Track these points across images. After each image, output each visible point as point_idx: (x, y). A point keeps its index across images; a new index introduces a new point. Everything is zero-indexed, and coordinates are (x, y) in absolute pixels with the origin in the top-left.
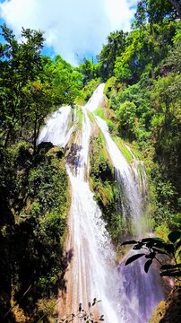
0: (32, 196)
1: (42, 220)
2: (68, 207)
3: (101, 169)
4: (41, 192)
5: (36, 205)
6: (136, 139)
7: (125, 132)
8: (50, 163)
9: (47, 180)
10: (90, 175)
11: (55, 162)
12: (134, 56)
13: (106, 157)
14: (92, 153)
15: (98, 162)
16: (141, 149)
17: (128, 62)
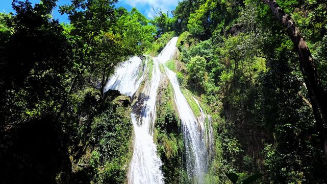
0: (93, 144)
1: (101, 170)
2: (130, 158)
3: (167, 120)
4: (103, 140)
5: (96, 154)
6: (204, 92)
7: (194, 85)
8: (115, 111)
9: (110, 129)
10: (156, 126)
11: (119, 111)
12: (207, 14)
13: (173, 109)
14: (159, 104)
15: (165, 113)
16: (209, 103)
17: (201, 19)
